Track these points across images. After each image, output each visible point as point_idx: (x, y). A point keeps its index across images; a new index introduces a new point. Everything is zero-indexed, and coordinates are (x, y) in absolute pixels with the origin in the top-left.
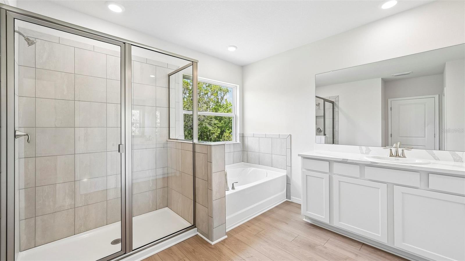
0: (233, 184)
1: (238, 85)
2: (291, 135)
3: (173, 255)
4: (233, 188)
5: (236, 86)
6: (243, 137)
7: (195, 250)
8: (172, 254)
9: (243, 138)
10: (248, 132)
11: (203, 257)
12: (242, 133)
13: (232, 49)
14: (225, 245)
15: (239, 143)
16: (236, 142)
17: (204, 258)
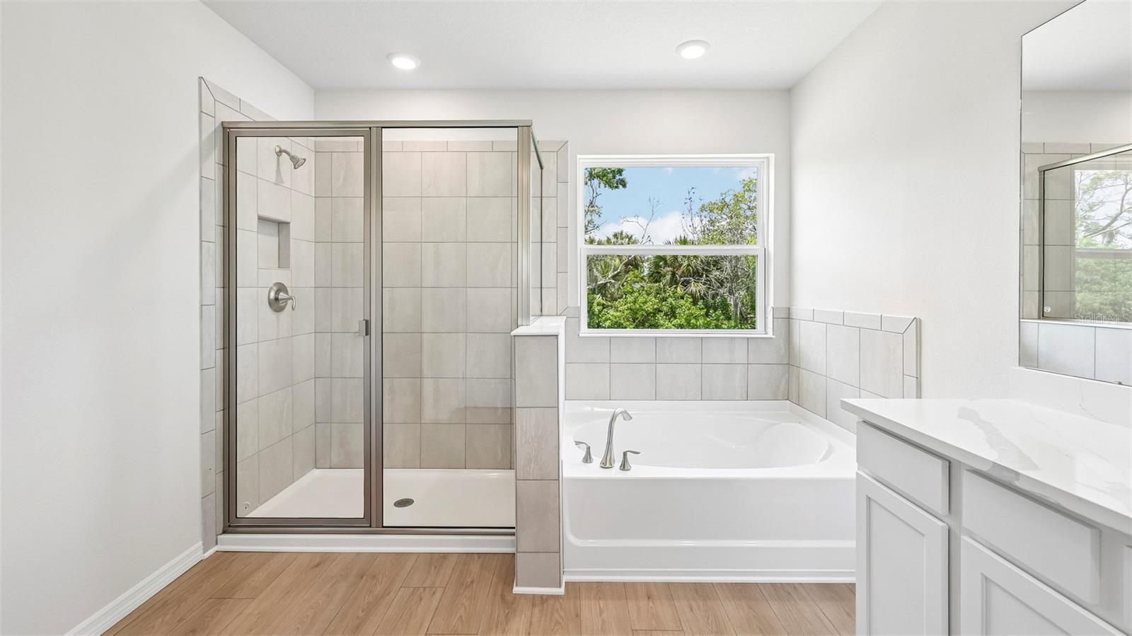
0: (625, 454)
1: (771, 154)
2: (918, 322)
3: (433, 571)
4: (624, 467)
5: (768, 158)
6: (787, 318)
7: (474, 585)
8: (435, 568)
9: (789, 321)
10: (804, 305)
11: (465, 608)
12: (785, 305)
13: (693, 53)
14: (536, 610)
15: (771, 338)
16: (766, 334)
17: (466, 611)
